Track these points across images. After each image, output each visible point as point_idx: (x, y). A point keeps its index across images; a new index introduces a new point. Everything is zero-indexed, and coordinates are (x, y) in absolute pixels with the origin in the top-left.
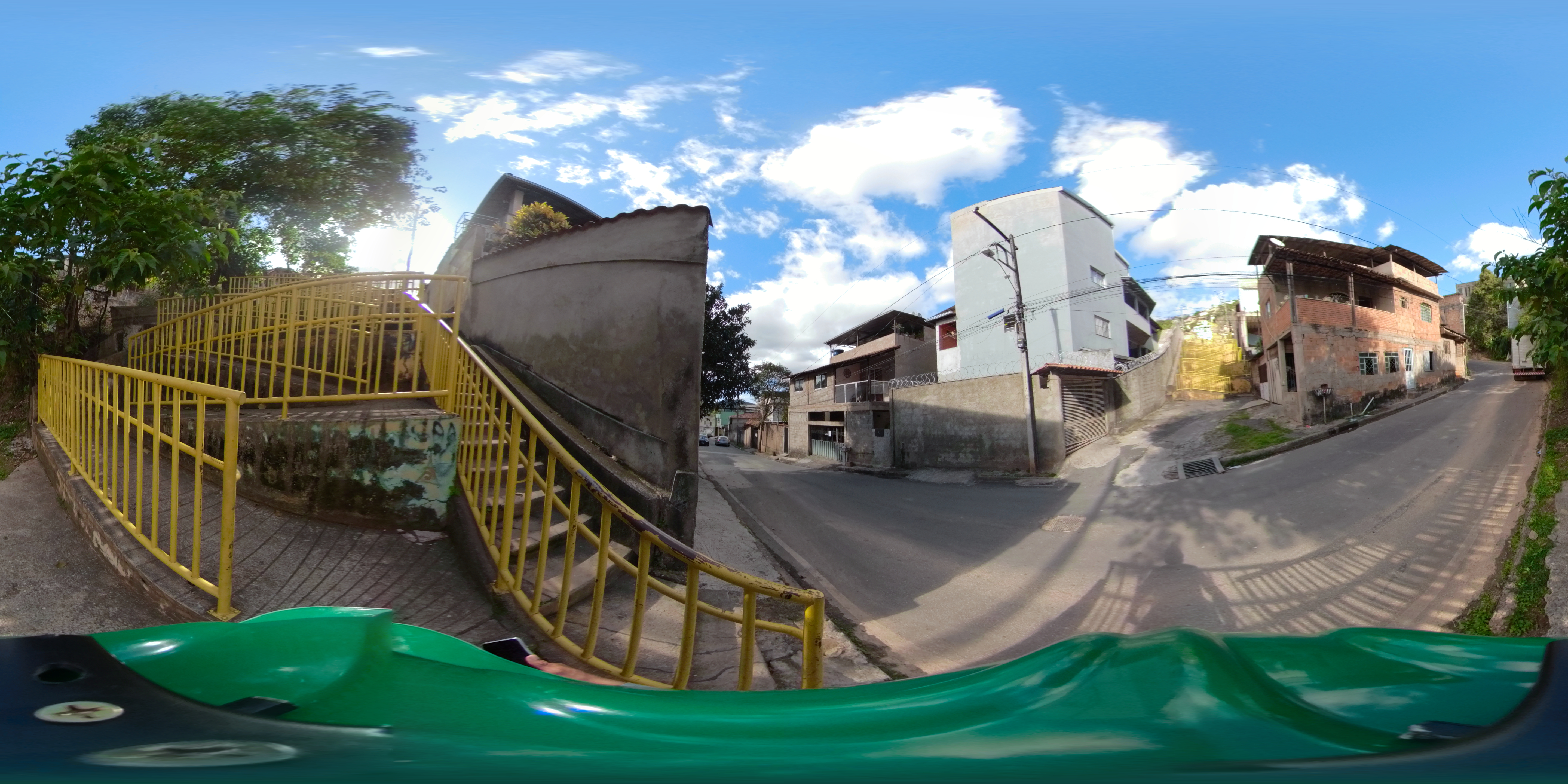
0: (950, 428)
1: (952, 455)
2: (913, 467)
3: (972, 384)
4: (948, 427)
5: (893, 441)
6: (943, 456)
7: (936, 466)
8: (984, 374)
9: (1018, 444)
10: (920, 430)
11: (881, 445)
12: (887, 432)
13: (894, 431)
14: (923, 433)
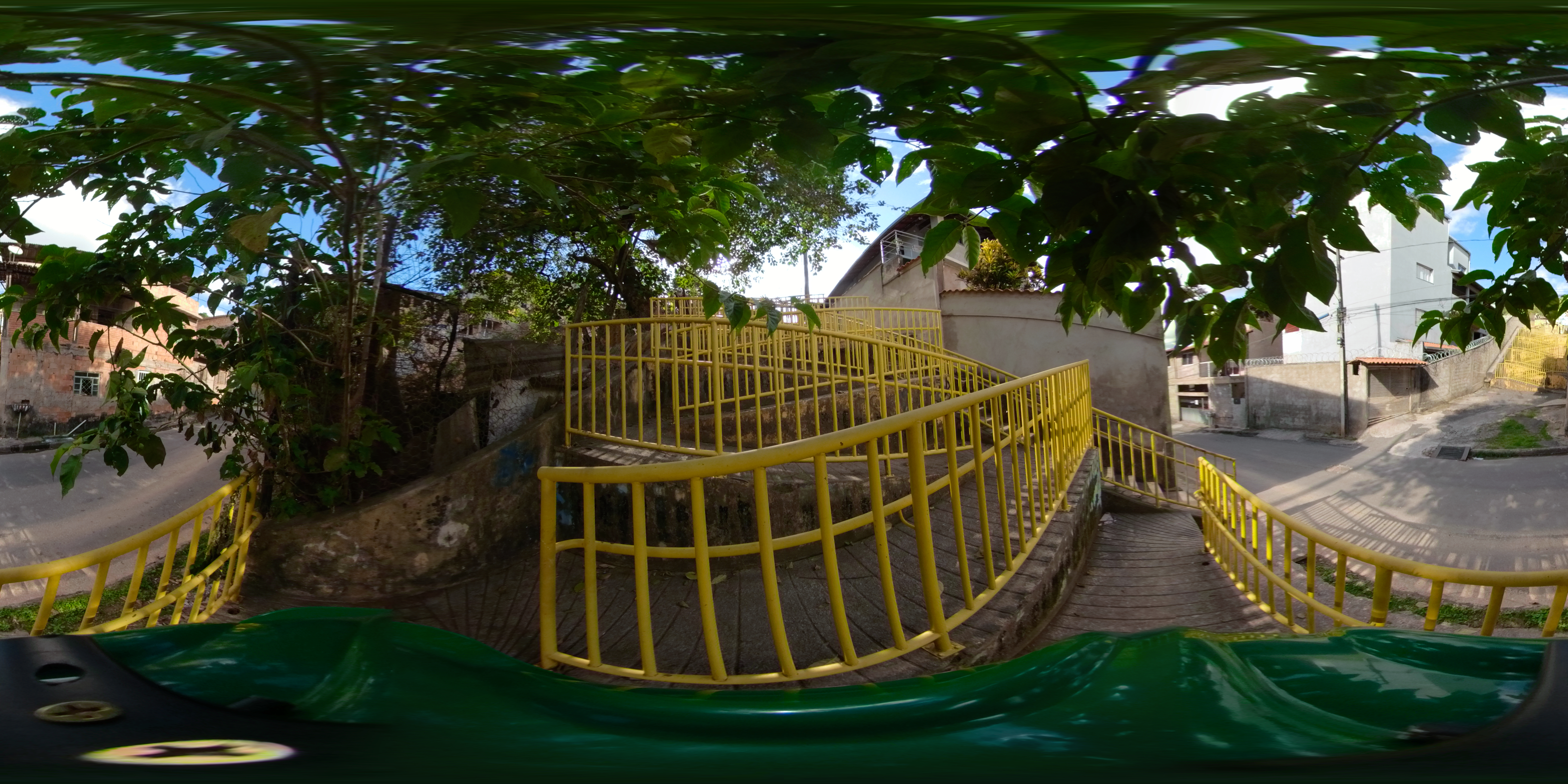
0: (1289, 399)
1: (1290, 419)
2: (1262, 427)
3: (1305, 368)
4: (1287, 398)
5: (1247, 408)
6: (1284, 419)
7: (1278, 428)
8: (1314, 360)
9: (1335, 414)
10: (1267, 400)
11: (1238, 411)
12: (1243, 400)
13: (1248, 400)
14: (1270, 402)
